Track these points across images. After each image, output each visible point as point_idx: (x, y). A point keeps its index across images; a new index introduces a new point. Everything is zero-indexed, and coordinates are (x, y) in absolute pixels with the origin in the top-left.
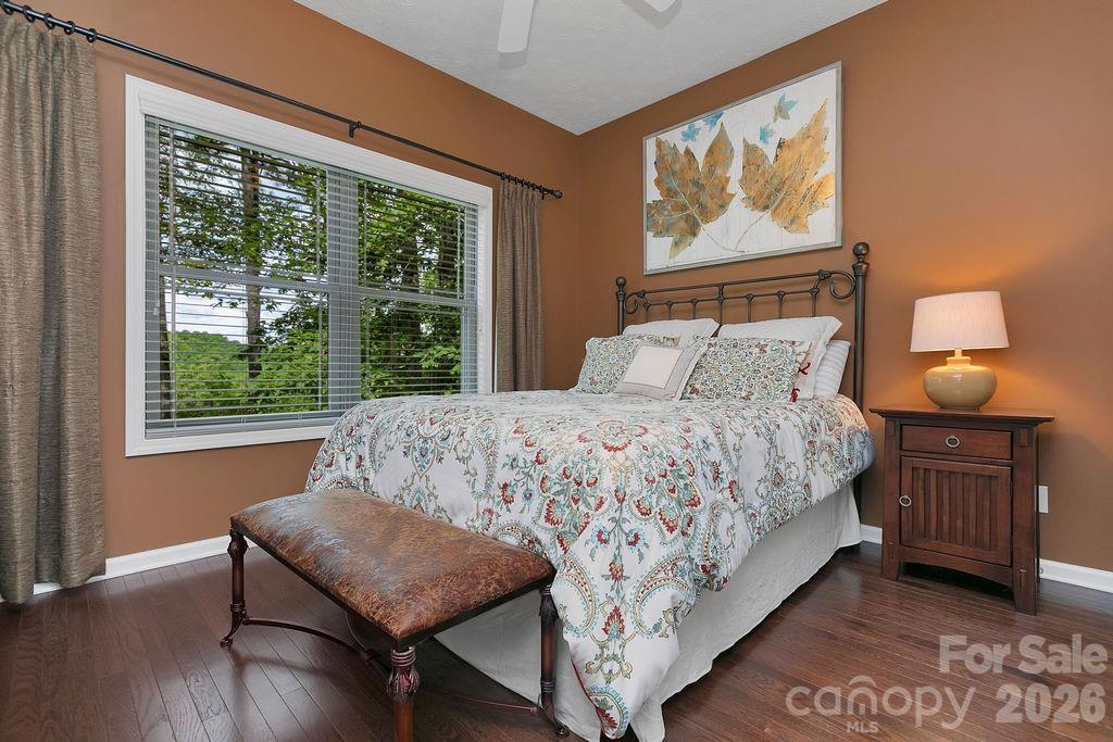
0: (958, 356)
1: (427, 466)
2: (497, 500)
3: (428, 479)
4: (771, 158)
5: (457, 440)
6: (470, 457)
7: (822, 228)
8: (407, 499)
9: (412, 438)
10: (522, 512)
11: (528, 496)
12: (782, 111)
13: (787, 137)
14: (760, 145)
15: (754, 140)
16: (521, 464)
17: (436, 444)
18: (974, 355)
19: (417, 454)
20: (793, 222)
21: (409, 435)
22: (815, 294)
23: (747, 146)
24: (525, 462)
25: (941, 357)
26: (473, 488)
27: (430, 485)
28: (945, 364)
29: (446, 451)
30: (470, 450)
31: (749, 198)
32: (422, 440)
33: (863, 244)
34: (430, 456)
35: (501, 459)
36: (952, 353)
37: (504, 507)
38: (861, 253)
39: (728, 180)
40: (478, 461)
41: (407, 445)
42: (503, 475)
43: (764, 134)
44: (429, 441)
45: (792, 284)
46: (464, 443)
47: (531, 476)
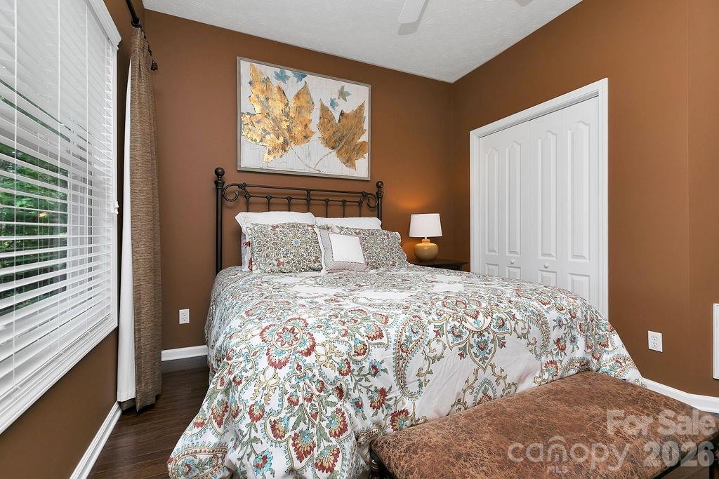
0: (426, 239)
1: (489, 356)
2: (554, 352)
3: (493, 367)
4: (337, 119)
5: (513, 323)
6: (529, 332)
7: (361, 169)
8: (469, 399)
9: (465, 337)
10: (573, 351)
11: (573, 340)
12: (343, 94)
13: (347, 111)
14: (331, 109)
15: (327, 104)
16: (565, 322)
17: (494, 332)
18: (432, 239)
19: (475, 350)
20: (349, 162)
21: (459, 336)
22: (360, 203)
23: (322, 105)
24: (567, 320)
25: (420, 240)
26: (536, 353)
27: (497, 370)
28: (421, 242)
29: (507, 336)
30: (527, 327)
31: (324, 138)
32: (476, 335)
33: (381, 182)
34: (491, 346)
35: (552, 324)
36: (424, 238)
37: (563, 354)
38: (379, 186)
39: (310, 121)
40: (535, 332)
41: (461, 346)
42: (555, 334)
43: (333, 103)
44: (486, 333)
45: (336, 196)
46: (521, 324)
47: (572, 327)
